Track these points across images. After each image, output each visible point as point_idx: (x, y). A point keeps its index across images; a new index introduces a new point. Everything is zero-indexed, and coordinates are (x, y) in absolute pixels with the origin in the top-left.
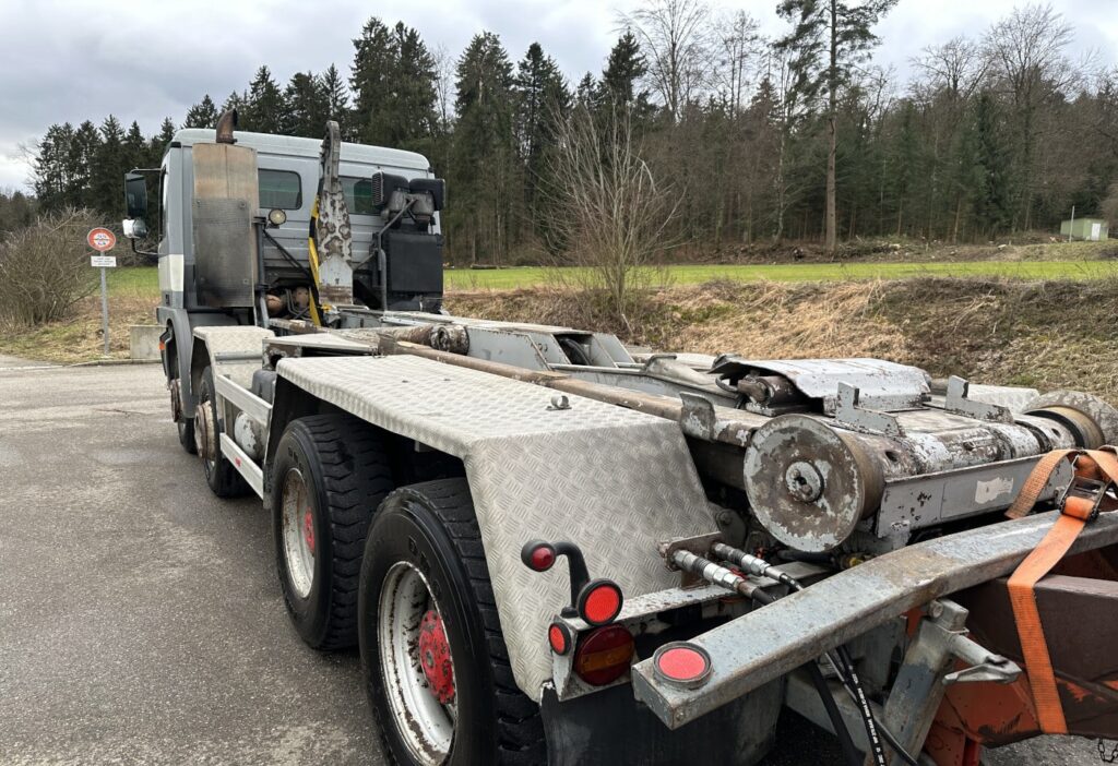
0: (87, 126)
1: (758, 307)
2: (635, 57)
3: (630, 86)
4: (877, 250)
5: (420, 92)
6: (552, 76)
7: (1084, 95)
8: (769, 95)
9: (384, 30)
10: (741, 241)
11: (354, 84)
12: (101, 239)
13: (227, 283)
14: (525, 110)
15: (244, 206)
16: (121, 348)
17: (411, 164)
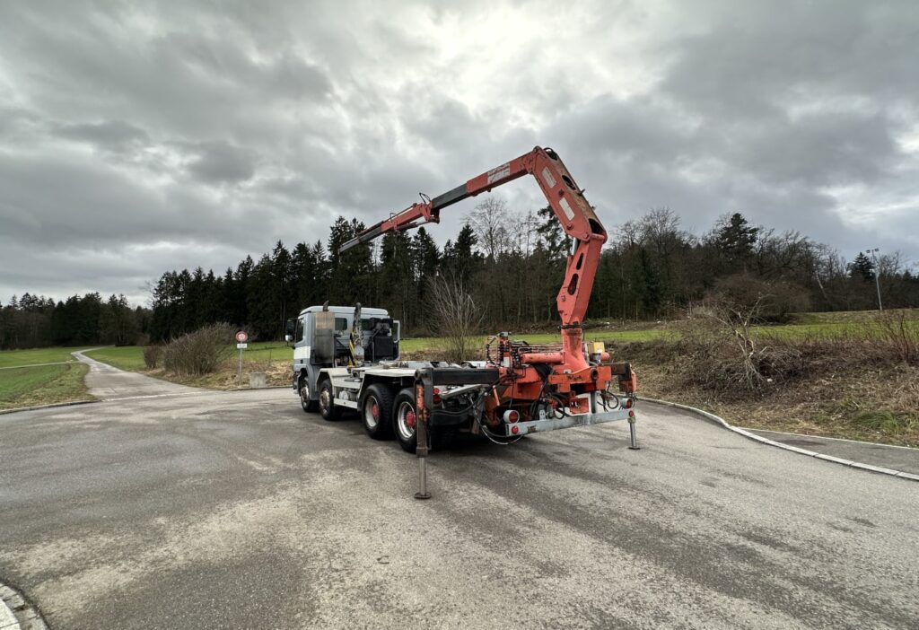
0: (185, 272)
3: (470, 249)
4: (598, 326)
5: (364, 253)
6: (430, 242)
7: (699, 245)
8: (541, 249)
9: (347, 222)
10: (533, 322)
12: (242, 336)
13: (325, 356)
14: (417, 259)
15: (331, 331)
16: (244, 383)
17: (382, 313)
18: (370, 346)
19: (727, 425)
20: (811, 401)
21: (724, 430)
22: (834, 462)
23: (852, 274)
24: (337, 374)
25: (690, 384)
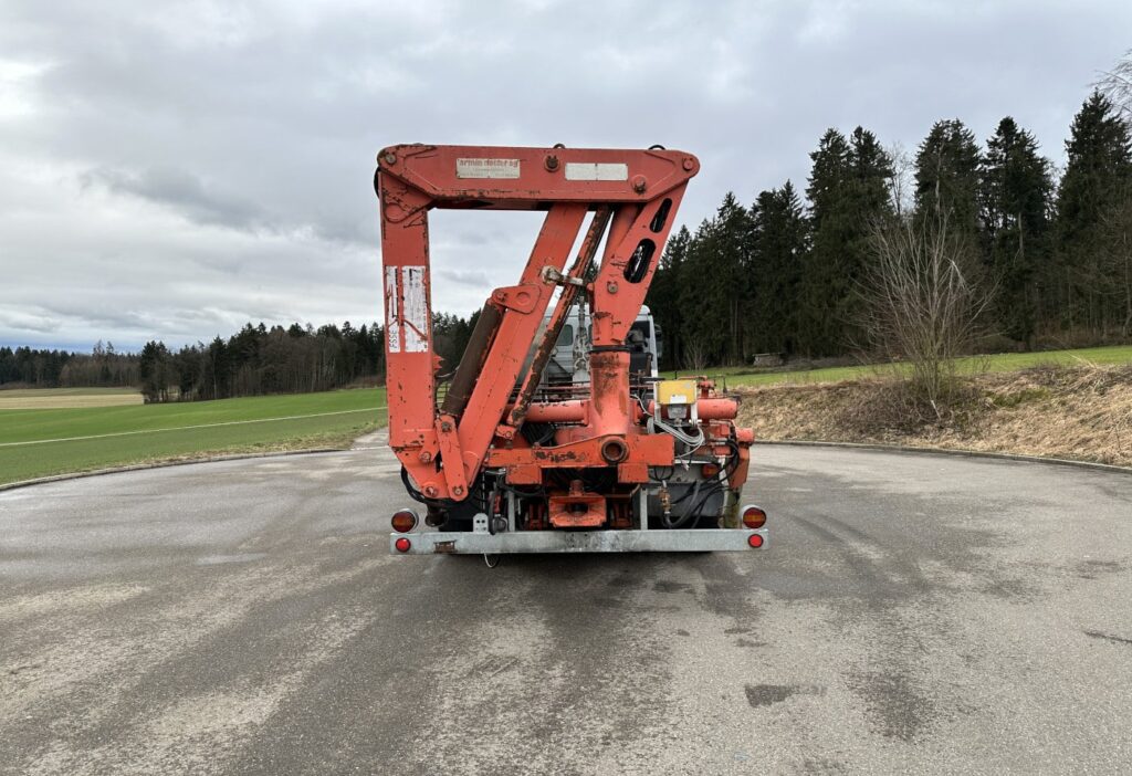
1: (1072, 391)
2: (1107, 117)
9: (841, 139)
11: (811, 194)
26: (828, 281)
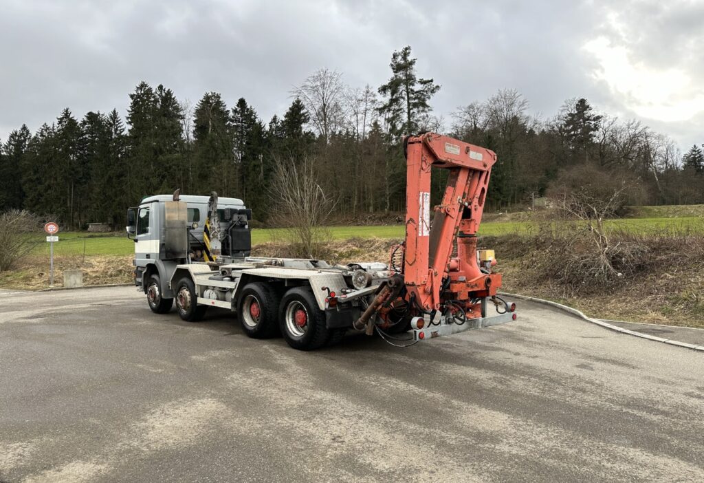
1: (373, 250)
2: (302, 112)
3: (300, 127)
5: (172, 127)
6: (253, 117)
7: (543, 131)
8: (378, 130)
9: (150, 89)
11: (130, 120)
12: (52, 228)
13: (178, 250)
14: (236, 136)
15: (183, 223)
16: (55, 282)
17: (237, 204)
18: (227, 239)
19: (585, 317)
20: (657, 294)
21: (584, 322)
22: (681, 346)
23: (685, 167)
24: (199, 270)
25: (546, 277)
26: (147, 179)
